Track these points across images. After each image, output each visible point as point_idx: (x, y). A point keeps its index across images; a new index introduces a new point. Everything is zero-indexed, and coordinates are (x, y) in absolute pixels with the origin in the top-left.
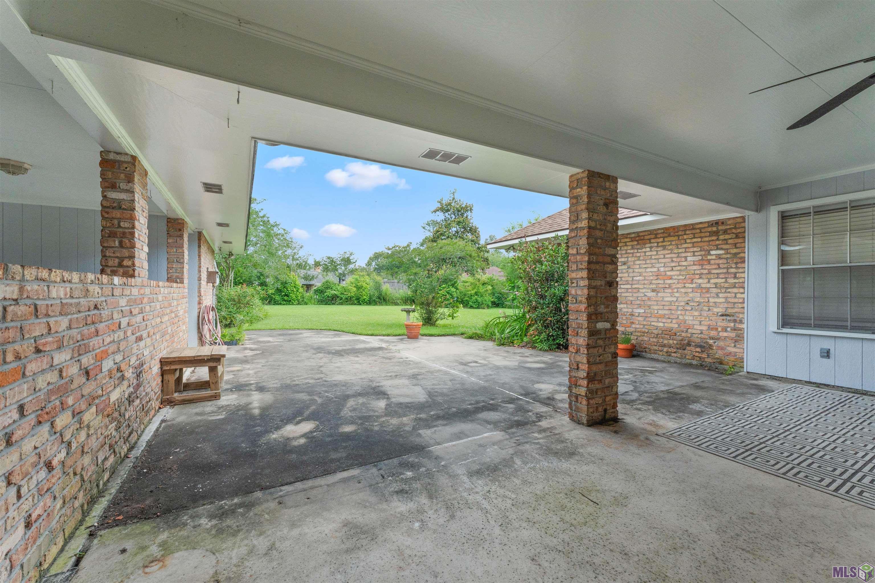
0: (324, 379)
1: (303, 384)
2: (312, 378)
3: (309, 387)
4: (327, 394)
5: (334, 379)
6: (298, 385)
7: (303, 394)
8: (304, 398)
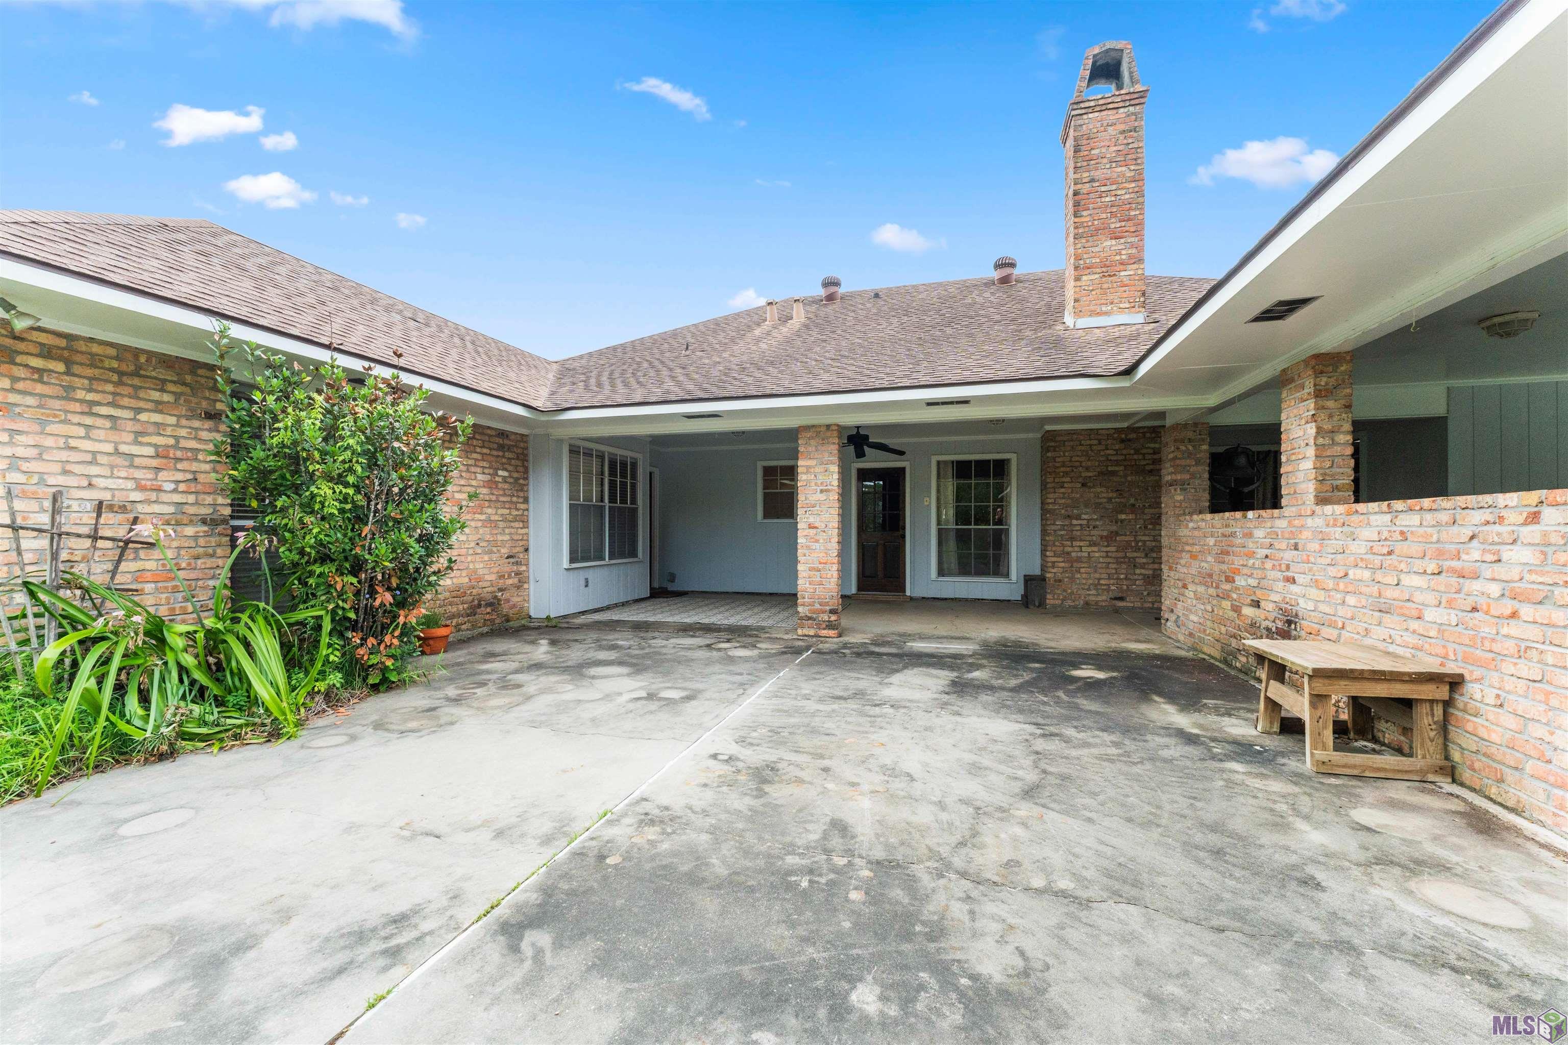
0: (1039, 732)
1: (1090, 728)
2: (1067, 741)
3: (1075, 719)
4: (1045, 699)
5: (1018, 726)
6: (1103, 730)
7: (1088, 708)
8: (1085, 702)
